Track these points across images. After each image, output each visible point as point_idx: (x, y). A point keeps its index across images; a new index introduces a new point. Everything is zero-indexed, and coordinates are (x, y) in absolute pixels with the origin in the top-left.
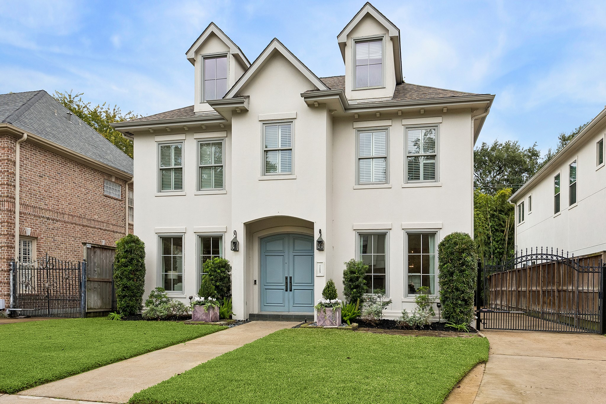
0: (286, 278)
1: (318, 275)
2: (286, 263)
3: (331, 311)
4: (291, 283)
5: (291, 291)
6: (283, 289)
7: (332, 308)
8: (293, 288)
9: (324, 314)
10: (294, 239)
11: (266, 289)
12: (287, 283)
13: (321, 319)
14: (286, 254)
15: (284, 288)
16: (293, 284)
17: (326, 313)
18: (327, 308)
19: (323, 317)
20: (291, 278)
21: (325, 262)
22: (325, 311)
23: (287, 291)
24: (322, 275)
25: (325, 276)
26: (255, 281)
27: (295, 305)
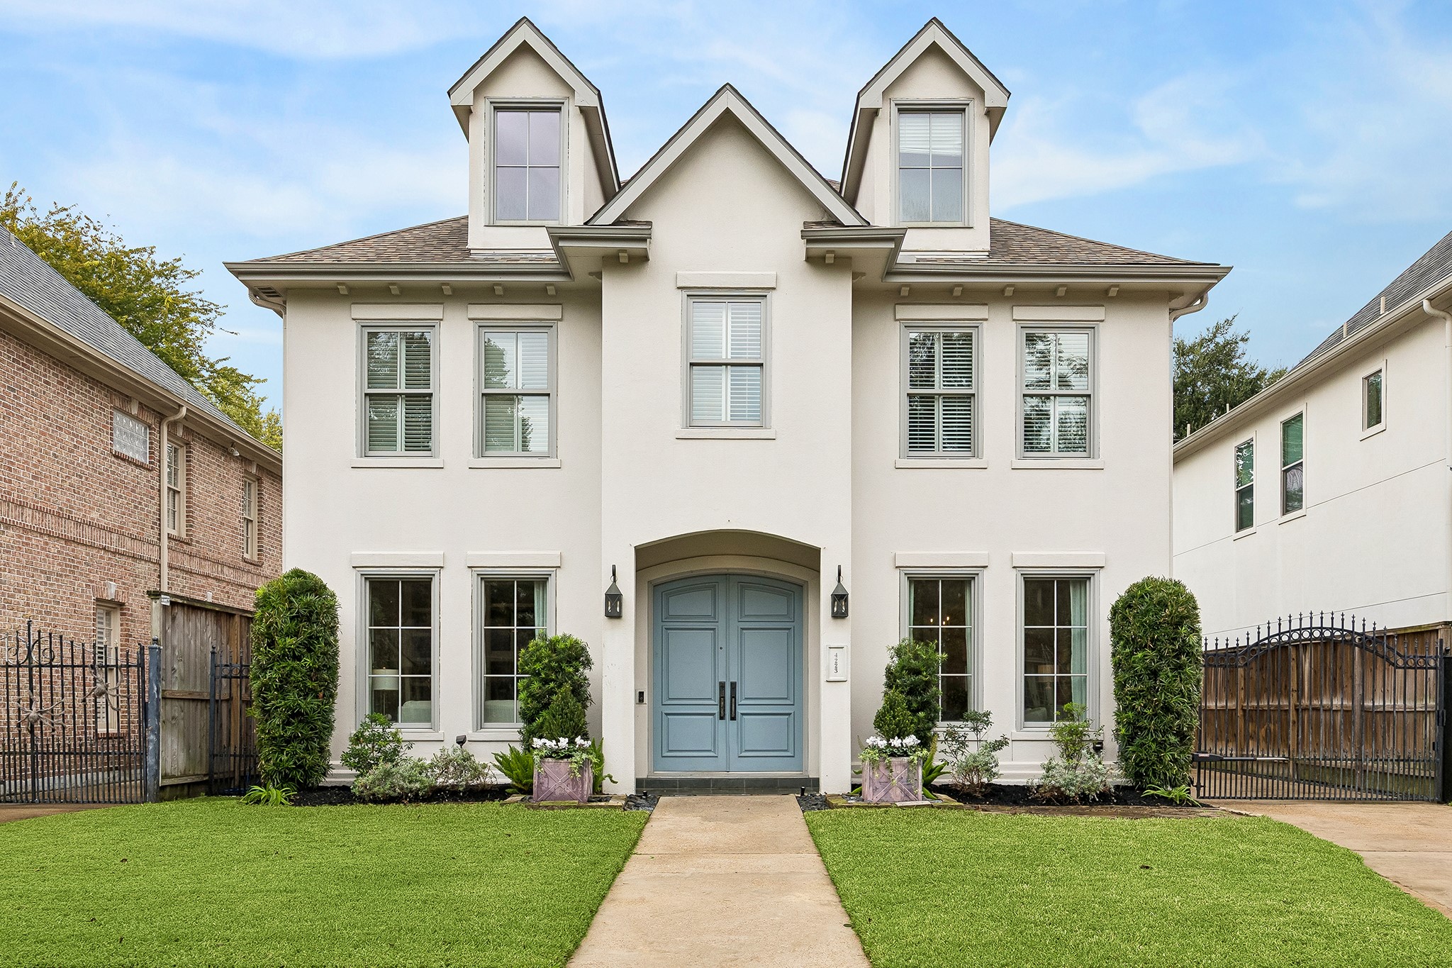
0: (722, 686)
1: (831, 679)
2: (721, 648)
3: (904, 766)
4: (733, 696)
5: (733, 718)
6: (713, 714)
7: (906, 759)
8: (740, 710)
9: (887, 773)
10: (742, 587)
11: (667, 714)
12: (722, 698)
13: (878, 786)
14: (721, 626)
15: (716, 710)
16: (739, 702)
17: (891, 772)
18: (894, 759)
19: (884, 780)
20: (733, 685)
21: (849, 646)
22: (889, 767)
23: (722, 718)
24: (842, 678)
25: (849, 680)
26: (641, 694)
27: (743, 754)
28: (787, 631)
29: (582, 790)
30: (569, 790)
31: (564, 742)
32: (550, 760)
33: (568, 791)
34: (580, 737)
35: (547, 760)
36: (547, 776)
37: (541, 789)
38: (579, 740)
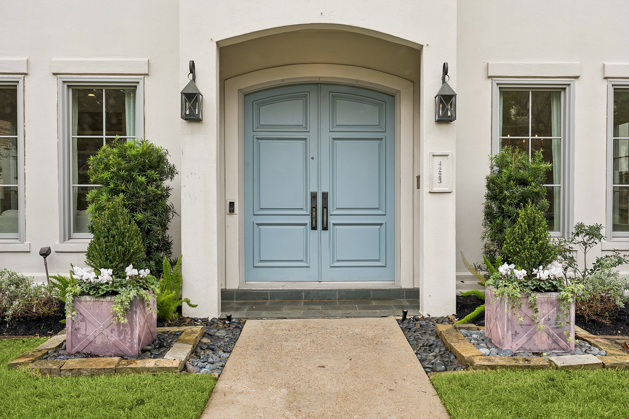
0: (314, 196)
1: (435, 189)
2: (313, 158)
3: (552, 303)
4: (325, 207)
5: (325, 228)
6: (305, 225)
7: (554, 295)
8: (332, 220)
9: (530, 313)
10: (333, 97)
11: (259, 225)
12: (314, 208)
13: (519, 329)
14: (312, 136)
15: (307, 220)
16: (331, 211)
17: (536, 311)
18: (538, 296)
19: (527, 322)
20: (325, 196)
21: (454, 154)
22: (533, 306)
23: (314, 228)
24: (446, 189)
25: (454, 191)
26: (232, 204)
27: (336, 264)
28: (379, 141)
29: (132, 338)
30: (114, 338)
31: (106, 275)
32: (88, 298)
33: (113, 340)
34: (131, 266)
35: (83, 298)
36: (83, 320)
37: (76, 336)
38: (130, 271)
